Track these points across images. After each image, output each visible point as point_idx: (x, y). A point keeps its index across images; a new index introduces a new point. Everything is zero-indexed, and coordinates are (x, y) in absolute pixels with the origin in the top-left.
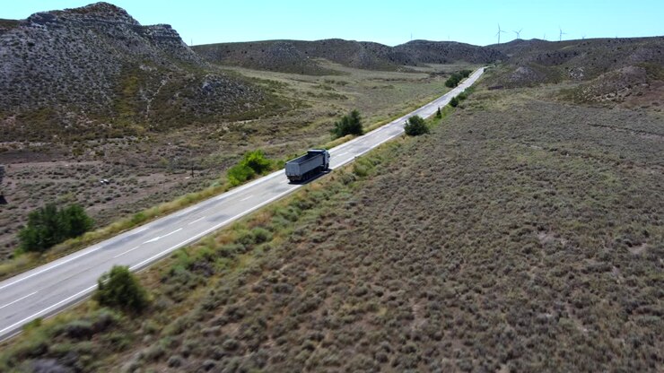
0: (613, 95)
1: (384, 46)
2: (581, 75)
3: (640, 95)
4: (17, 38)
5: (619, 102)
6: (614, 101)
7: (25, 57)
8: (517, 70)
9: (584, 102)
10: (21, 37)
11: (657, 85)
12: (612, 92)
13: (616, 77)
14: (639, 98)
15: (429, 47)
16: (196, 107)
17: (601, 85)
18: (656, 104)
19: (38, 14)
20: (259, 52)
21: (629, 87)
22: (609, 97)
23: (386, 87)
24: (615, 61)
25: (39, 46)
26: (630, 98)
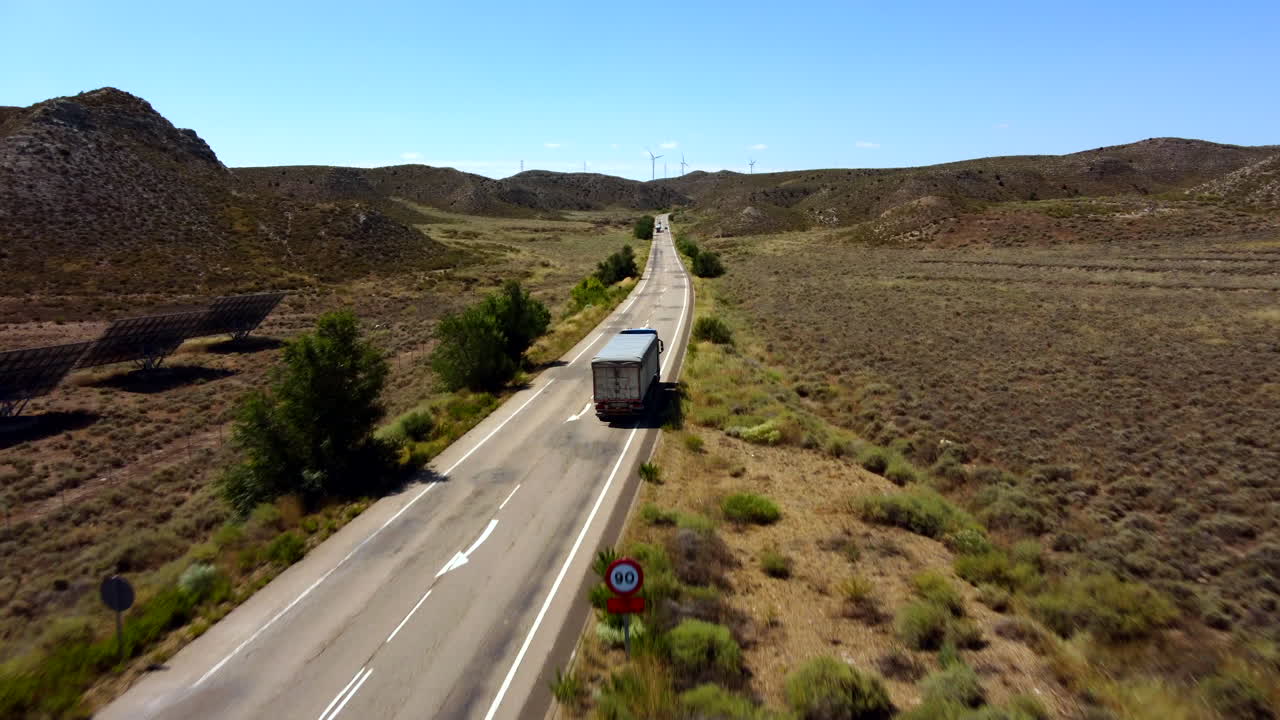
0: (917, 233)
1: (486, 179)
2: (835, 219)
3: (952, 231)
4: (37, 142)
5: (927, 241)
6: (920, 240)
7: (65, 173)
8: (745, 211)
9: (882, 244)
10: (43, 139)
11: (969, 221)
12: (915, 229)
13: (913, 211)
14: (952, 235)
15: (555, 182)
16: (362, 250)
17: (896, 222)
18: (975, 242)
19: (63, 98)
20: (305, 185)
21: (935, 222)
22: (912, 235)
23: (549, 239)
24: (878, 198)
25: (77, 156)
26: (940, 236)
